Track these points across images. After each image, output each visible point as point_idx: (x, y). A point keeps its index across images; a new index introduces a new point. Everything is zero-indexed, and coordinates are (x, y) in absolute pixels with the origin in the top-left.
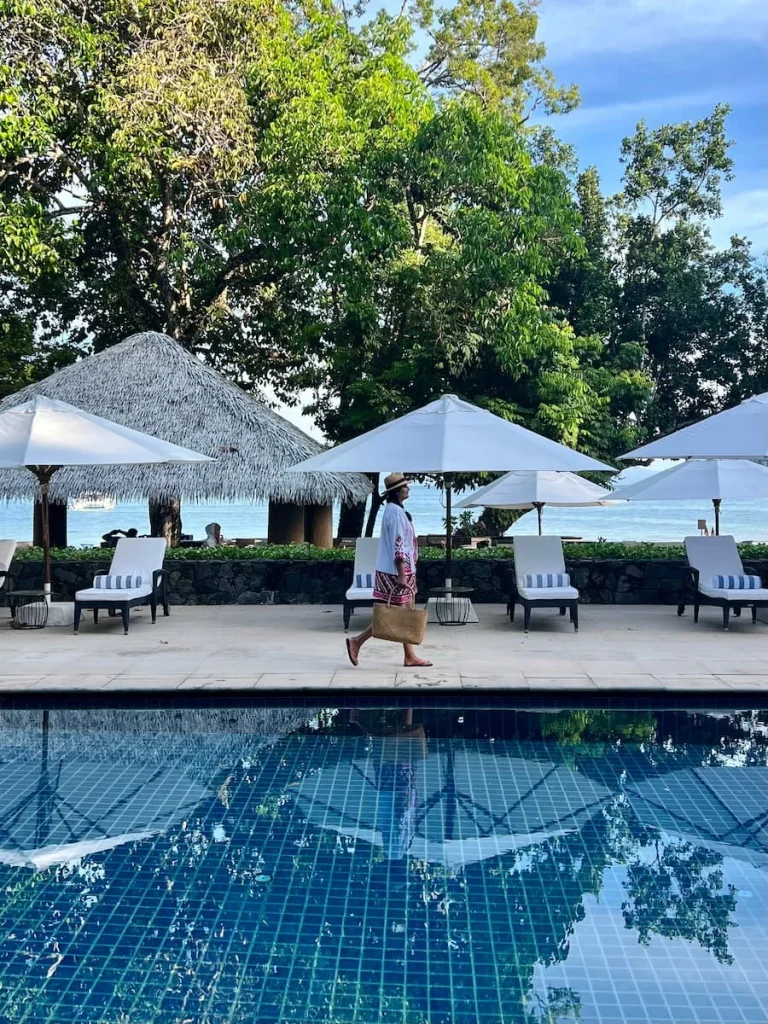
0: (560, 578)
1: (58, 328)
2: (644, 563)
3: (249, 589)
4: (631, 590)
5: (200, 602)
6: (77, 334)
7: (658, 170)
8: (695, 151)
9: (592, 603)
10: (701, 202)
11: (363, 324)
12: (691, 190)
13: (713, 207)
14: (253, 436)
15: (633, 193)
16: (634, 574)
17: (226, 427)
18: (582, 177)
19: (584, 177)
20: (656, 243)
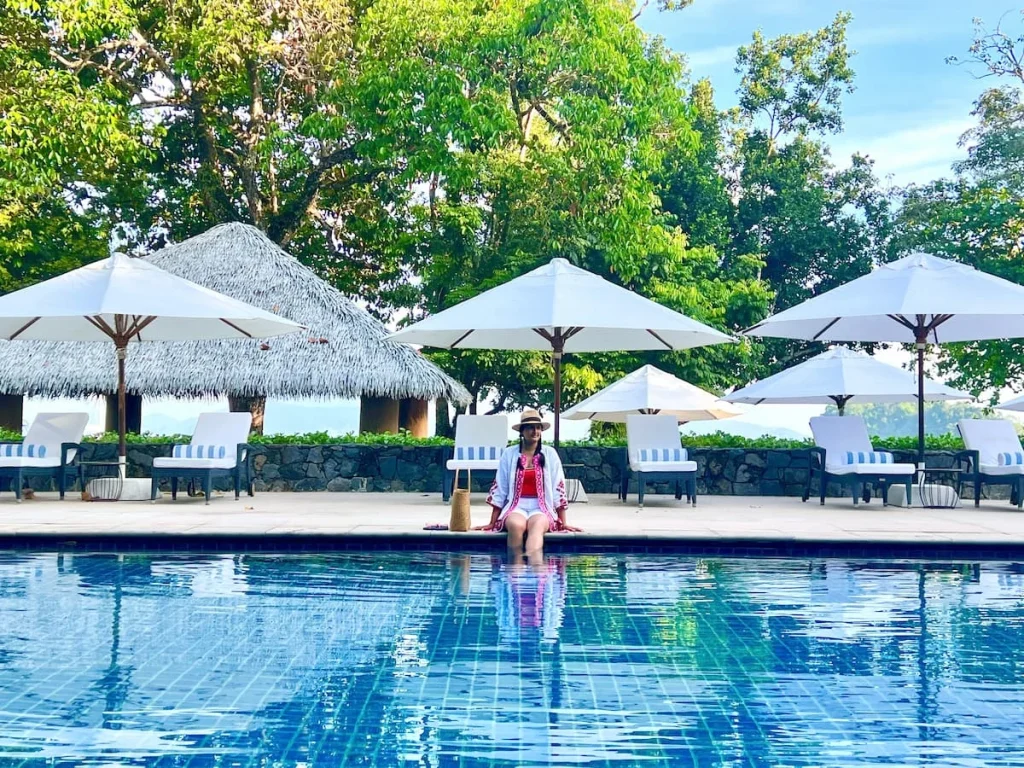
0: (677, 453)
1: (135, 240)
2: (766, 452)
3: (340, 475)
4: (751, 481)
5: (286, 489)
6: (156, 241)
7: (776, 81)
8: (814, 63)
9: (709, 493)
10: (820, 116)
11: (464, 228)
12: (811, 103)
13: (832, 122)
14: (345, 328)
15: (749, 106)
16: (754, 463)
17: (317, 317)
18: (694, 88)
19: (697, 87)
20: (772, 159)
